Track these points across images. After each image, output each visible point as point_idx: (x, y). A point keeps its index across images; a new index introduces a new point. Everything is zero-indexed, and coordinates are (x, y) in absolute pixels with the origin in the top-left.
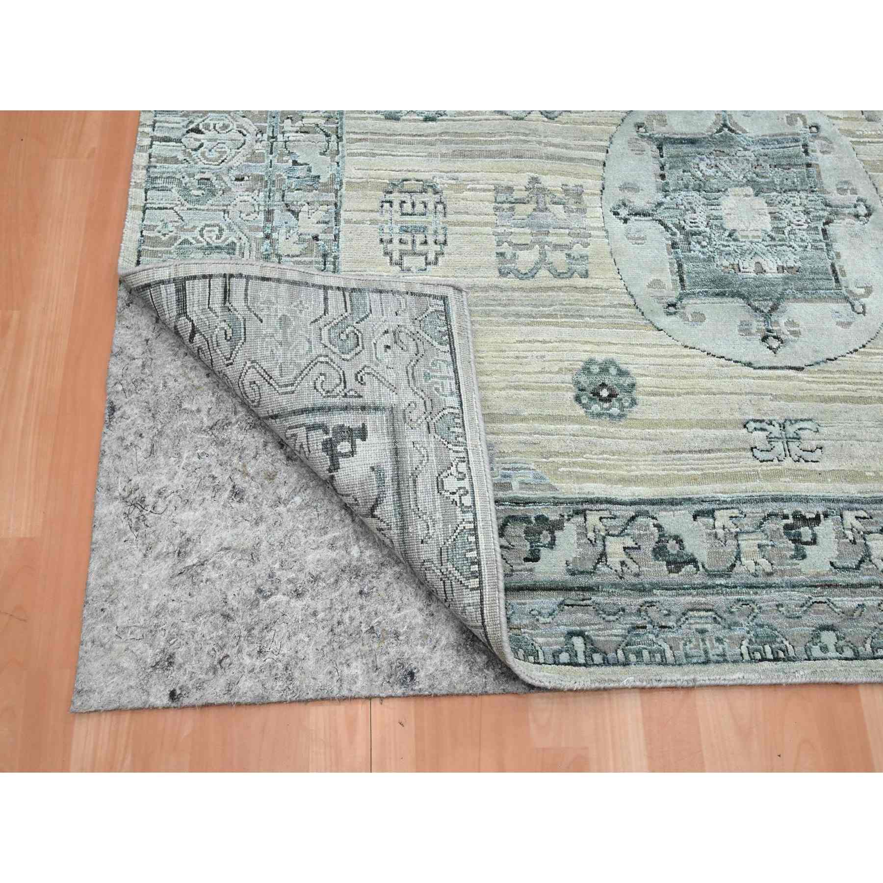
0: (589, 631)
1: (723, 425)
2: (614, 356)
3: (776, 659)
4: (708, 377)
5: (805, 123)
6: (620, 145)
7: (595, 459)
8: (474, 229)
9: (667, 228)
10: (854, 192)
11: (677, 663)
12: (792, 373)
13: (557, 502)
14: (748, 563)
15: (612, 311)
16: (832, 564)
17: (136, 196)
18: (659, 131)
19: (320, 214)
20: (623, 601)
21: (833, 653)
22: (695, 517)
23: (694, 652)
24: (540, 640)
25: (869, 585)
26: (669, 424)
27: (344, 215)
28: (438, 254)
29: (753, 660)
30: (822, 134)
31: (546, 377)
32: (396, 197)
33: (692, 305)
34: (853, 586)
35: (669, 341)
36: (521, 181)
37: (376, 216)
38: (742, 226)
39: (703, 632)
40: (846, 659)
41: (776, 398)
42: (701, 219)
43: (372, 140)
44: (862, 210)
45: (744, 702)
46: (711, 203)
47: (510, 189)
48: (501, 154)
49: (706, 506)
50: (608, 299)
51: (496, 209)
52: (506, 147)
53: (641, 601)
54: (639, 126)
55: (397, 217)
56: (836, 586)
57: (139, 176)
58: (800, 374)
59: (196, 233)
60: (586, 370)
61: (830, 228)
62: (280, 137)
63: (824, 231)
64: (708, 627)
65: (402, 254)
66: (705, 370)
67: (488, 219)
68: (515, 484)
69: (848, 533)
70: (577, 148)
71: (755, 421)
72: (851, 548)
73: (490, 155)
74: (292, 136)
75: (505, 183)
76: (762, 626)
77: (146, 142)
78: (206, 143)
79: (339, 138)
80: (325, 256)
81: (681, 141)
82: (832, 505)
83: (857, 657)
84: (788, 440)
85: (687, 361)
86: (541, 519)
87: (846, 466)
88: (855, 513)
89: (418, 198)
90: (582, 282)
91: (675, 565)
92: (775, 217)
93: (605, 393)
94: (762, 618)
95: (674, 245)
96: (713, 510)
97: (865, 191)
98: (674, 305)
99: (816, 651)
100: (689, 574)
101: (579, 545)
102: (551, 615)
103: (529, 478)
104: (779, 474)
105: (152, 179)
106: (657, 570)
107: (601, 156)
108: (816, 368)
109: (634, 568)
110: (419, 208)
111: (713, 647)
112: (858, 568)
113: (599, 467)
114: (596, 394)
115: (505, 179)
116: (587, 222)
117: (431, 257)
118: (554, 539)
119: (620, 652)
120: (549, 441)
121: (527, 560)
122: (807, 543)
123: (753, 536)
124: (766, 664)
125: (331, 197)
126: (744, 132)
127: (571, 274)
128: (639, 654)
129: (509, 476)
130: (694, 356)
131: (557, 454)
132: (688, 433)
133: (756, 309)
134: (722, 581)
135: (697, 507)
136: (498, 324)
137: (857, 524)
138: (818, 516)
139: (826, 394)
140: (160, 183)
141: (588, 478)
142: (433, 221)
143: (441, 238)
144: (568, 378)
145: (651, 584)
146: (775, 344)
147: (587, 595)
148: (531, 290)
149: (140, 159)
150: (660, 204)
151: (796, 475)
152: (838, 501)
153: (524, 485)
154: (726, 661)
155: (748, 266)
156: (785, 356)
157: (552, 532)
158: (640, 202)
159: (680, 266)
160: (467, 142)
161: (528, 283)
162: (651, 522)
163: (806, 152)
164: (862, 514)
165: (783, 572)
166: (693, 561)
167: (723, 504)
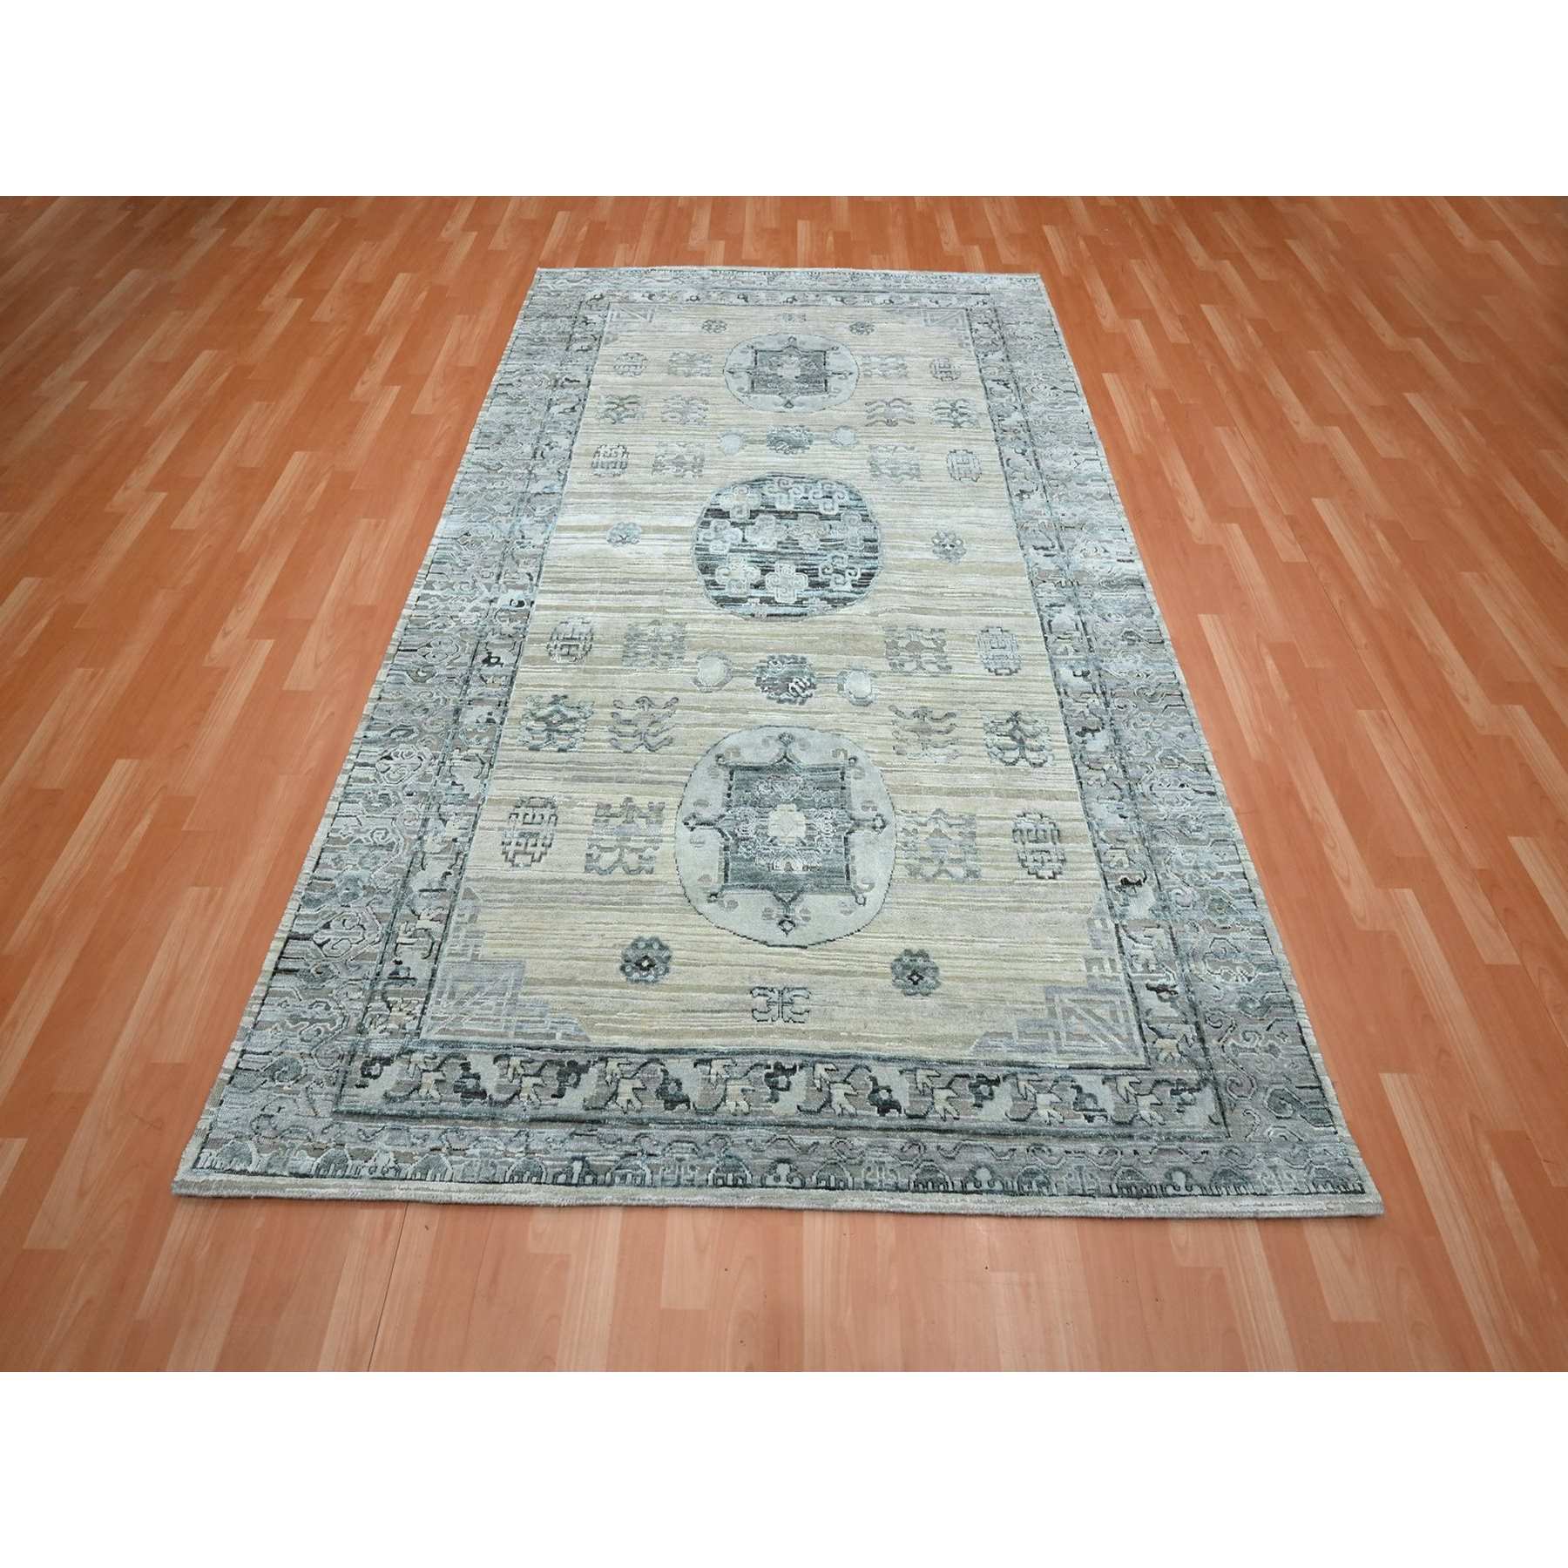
0: (590, 1157)
1: (734, 991)
2: (657, 934)
3: (735, 1186)
4: (730, 952)
5: (846, 755)
6: (701, 772)
7: (624, 1016)
8: (576, 836)
9: (723, 834)
10: (875, 809)
11: (653, 1185)
12: (797, 950)
13: (588, 1050)
14: (731, 1104)
15: (664, 899)
16: (798, 1107)
17: (332, 807)
18: (732, 760)
19: (463, 822)
20: (622, 1133)
21: (783, 1183)
22: (695, 1065)
23: (670, 1177)
24: (548, 1163)
25: (826, 1127)
26: (692, 989)
27: (480, 823)
28: (543, 854)
29: (716, 1185)
30: (858, 764)
31: (601, 951)
32: (521, 811)
33: (730, 895)
34: (813, 1127)
35: (706, 922)
36: (617, 801)
37: (505, 825)
38: (782, 834)
39: (680, 1160)
40: (794, 1188)
41: (781, 970)
42: (751, 827)
43: (515, 767)
44: (879, 823)
45: (706, 1220)
46: (762, 816)
47: (609, 806)
48: (609, 779)
49: (706, 1056)
50: (666, 890)
51: (595, 821)
52: (613, 774)
53: (636, 1133)
54: (719, 757)
55: (519, 825)
56: (799, 1126)
57: (338, 792)
58: (804, 952)
59: (368, 835)
60: (635, 945)
61: (851, 837)
62: (448, 763)
63: (846, 839)
64: (687, 1156)
65: (516, 853)
66: (729, 947)
67: (586, 828)
68: (559, 1035)
69: (817, 1082)
70: (668, 773)
71: (760, 988)
72: (817, 1094)
73: (600, 780)
74: (457, 762)
75: (606, 802)
76: (730, 1157)
77: (349, 766)
78: (393, 768)
79: (491, 766)
80: (458, 854)
81: (748, 768)
82: (808, 1059)
83: (803, 1186)
84: (784, 1004)
85: (716, 938)
86: (573, 1064)
87: (827, 1027)
88: (826, 1066)
89: (538, 811)
90: (645, 877)
91: (671, 1103)
92: (810, 827)
93: (645, 964)
94: (732, 1151)
95: (726, 848)
96: (711, 1060)
97: (884, 808)
98: (715, 895)
99: (770, 1181)
100: (680, 1111)
101: (598, 1086)
102: (562, 1142)
103: (571, 1030)
104: (770, 1032)
105: (346, 795)
106: (655, 1107)
107: (685, 779)
108: (819, 946)
109: (637, 1105)
110: (538, 818)
111: (686, 1173)
112: (819, 1111)
113: (627, 1022)
114: (639, 964)
115: (606, 799)
116: (663, 831)
117: (537, 856)
118: (579, 1080)
119: (608, 1174)
120: (593, 1002)
121: (553, 1096)
122: (782, 1089)
123: (740, 1082)
124: (725, 1190)
125: (473, 810)
126: (799, 762)
127: (639, 870)
128: (624, 1177)
129: (556, 1028)
130: (722, 935)
131: (596, 1012)
132: (705, 996)
133: (779, 899)
134: (707, 1119)
135: (699, 1057)
136: (575, 909)
137: (824, 1074)
138: (795, 1067)
139: (822, 968)
140: (351, 797)
141: (617, 1032)
142: (545, 830)
143: (548, 842)
144: (619, 952)
145: (649, 1119)
146: (788, 926)
147: (595, 1126)
148: (606, 883)
149: (342, 779)
150: (722, 816)
151: (784, 1033)
152: (813, 1055)
153: (567, 1036)
154: (693, 1185)
155: (780, 865)
156: (795, 937)
157: (579, 1075)
158: (706, 815)
159: (727, 864)
160: (585, 770)
161: (605, 878)
162: (659, 1068)
163: (843, 778)
164: (831, 1066)
165: (758, 1113)
166: (686, 1101)
167: (720, 1055)
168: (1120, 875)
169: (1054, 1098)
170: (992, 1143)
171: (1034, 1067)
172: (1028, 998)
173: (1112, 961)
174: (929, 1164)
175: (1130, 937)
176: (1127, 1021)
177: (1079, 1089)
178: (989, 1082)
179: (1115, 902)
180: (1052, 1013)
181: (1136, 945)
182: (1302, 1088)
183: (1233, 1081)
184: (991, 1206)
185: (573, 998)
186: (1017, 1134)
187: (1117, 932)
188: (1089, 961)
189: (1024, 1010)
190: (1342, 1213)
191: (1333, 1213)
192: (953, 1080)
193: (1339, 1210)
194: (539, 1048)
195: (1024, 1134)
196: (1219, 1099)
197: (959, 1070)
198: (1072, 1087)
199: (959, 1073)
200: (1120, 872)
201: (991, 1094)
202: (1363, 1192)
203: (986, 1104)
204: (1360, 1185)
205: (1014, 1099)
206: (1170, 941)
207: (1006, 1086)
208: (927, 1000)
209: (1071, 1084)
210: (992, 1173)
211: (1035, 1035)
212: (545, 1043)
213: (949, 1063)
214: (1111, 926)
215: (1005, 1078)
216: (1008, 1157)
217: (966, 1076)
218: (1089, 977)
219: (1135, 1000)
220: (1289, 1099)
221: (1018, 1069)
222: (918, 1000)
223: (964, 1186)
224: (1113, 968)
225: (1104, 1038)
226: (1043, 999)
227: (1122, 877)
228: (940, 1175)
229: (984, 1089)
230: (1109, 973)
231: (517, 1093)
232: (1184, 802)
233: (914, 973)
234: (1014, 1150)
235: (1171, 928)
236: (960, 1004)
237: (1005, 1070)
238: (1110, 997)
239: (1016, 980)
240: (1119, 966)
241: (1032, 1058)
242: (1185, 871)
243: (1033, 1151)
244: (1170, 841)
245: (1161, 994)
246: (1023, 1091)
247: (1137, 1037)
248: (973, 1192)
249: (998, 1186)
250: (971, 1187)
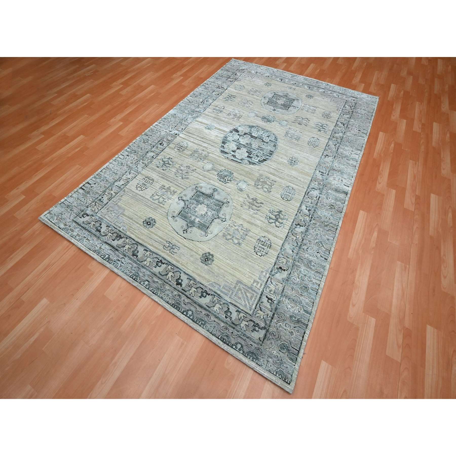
0: (111, 256)
1: (163, 239)
2: (156, 219)
3: (134, 279)
4: (168, 231)
5: (227, 200)
6: (190, 188)
8: (153, 189)
9: (185, 204)
10: (225, 216)
11: (118, 269)
12: (183, 238)
13: (125, 235)
14: (145, 263)
15: (162, 212)
16: (159, 272)
17: (111, 161)
18: (199, 189)
19: (133, 176)
20: (120, 255)
21: (144, 285)
22: (144, 250)
23: (123, 269)
24: (102, 252)
25: (162, 280)
26: (155, 234)
27: (136, 178)
28: (144, 190)
29: (130, 277)
30: (228, 204)
31: (142, 216)
32: (146, 179)
33: (177, 218)
34: (160, 278)
35: (168, 222)
36: (167, 186)
37: (141, 180)
38: (199, 211)
39: (127, 267)
40: (146, 288)
41: (177, 241)
42: (193, 206)
43: (151, 169)
44: (224, 220)
45: (124, 283)
46: (197, 205)
47: (165, 186)
48: (169, 181)
49: (148, 250)
50: (164, 210)
51: (160, 188)
52: (170, 180)
53: (123, 257)
54: (196, 187)
55: (144, 182)
56: (157, 276)
57: (114, 158)
58: (185, 240)
59: (114, 170)
60: (149, 218)
61: (215, 220)
62: (138, 162)
63: (213, 220)
64: (129, 267)
65: (139, 187)
66: (169, 229)
67: (156, 188)
68: (122, 228)
69: (167, 269)
70: (182, 185)
71: (169, 242)
72: (165, 272)
73: (167, 180)
74: (140, 163)
75: (165, 185)
76: (138, 273)
77: (120, 154)
78: (127, 158)
79: (147, 167)
80: (128, 182)
81: (201, 193)
82: (169, 263)
83: (148, 289)
84: (172, 248)
85: (167, 226)
86: (120, 235)
87: (178, 259)
88: (171, 267)
89: (149, 180)
90: (161, 205)
91: (133, 255)
92: (206, 213)
93: (149, 223)
94: (139, 272)
95: (184, 208)
96: (148, 251)
97: (228, 217)
98: (174, 217)
99: (142, 283)
100: (134, 258)
101: (122, 243)
102: (108, 250)
103: (125, 228)
104: (165, 252)
105: (115, 160)
106: (130, 254)
107: (185, 188)
108: (189, 240)
109: (127, 251)
110: (148, 182)
111: (126, 271)
112: (163, 275)
113: (137, 233)
114: (147, 223)
115: (165, 184)
116: (172, 197)
117: (142, 190)
118: (119, 239)
119: (111, 261)
120: (133, 225)
121: (112, 240)
122: (158, 266)
123: (150, 259)
124: (131, 279)
125: (137, 174)
126: (215, 197)
127: (161, 203)
128: (114, 264)
130: (169, 226)
131: (132, 228)
132: (156, 237)
133: (187, 225)
134: (139, 263)
135: (146, 249)
136: (143, 204)
138: (165, 263)
139: (186, 245)
140: (116, 161)
141: (133, 234)
142: (148, 185)
143: (147, 188)
144: (145, 218)
145: (127, 256)
146: (185, 232)
147: (116, 250)
148: (153, 202)
149: (117, 156)
150: (188, 200)
151: (167, 254)
152: (170, 263)
153: (123, 229)
154: (126, 274)
155: (193, 218)
156: (185, 235)
157: (120, 238)
158: (184, 198)
159: (181, 211)
160: (165, 176)
161: (153, 201)
162: (136, 246)
163: (222, 205)
164: (172, 268)
165: (150, 268)
166: (137, 256)
167: (151, 251)
168: (280, 265)
170: (197, 307)
172: (231, 280)
173: (261, 285)
174: (179, 302)
175: (271, 282)
176: (254, 301)
177: (229, 309)
178: (207, 293)
179: (273, 271)
180: (235, 287)
181: (271, 284)
182: (293, 348)
183: (273, 333)
184: (186, 320)
185: (130, 222)
186: (205, 309)
187: (268, 278)
188: (255, 281)
189: (228, 283)
190: (278, 384)
191: (275, 383)
192: (198, 288)
193: (278, 383)
194: (116, 229)
195: (207, 310)
196: (266, 335)
197: (202, 286)
198: (227, 307)
199: (201, 287)
200: (281, 264)
201: (206, 296)
202: (289, 384)
203: (203, 298)
204: (290, 382)
205: (210, 301)
206: (282, 289)
207: (210, 297)
208: (206, 266)
209: (227, 306)
210: (192, 314)
211: (227, 290)
212: (118, 228)
213: (200, 283)
214: (268, 276)
215: (211, 295)
216: (199, 313)
217: (202, 289)
218: (252, 285)
219: (260, 298)
220: (287, 348)
221: (216, 295)
222: (204, 265)
223: (183, 312)
224: (260, 287)
225: (245, 302)
226: (235, 283)
227: (281, 266)
228: (180, 306)
229: (205, 294)
230: (258, 287)
231: (106, 235)
232: (315, 257)
233: (207, 258)
234: (202, 312)
235: (285, 286)
236: (213, 272)
237: (213, 293)
238: (254, 293)
239: (231, 274)
240: (262, 287)
241: (222, 294)
242: (301, 274)
243: (206, 315)
244: (302, 265)
245: (269, 300)
246: (214, 301)
247: (254, 307)
248: (184, 315)
249: (191, 317)
250: (185, 313)
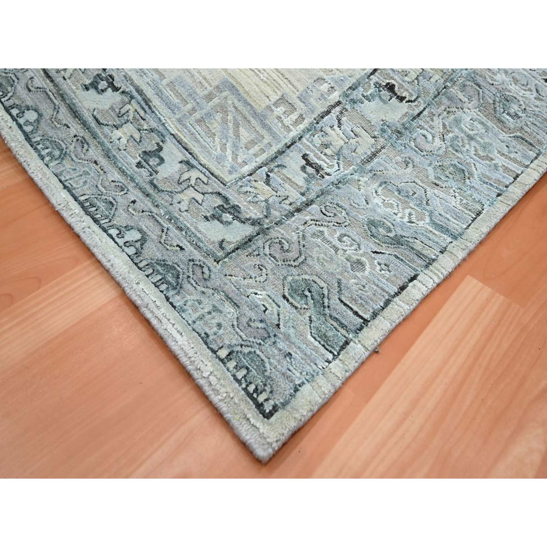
168: (392, 78)
169: (137, 136)
170: (63, 110)
171: (150, 108)
173: (301, 118)
174: (14, 78)
175: (339, 120)
176: (256, 155)
177: (160, 149)
179: (361, 89)
180: (209, 97)
181: (336, 127)
186: (84, 124)
187: (334, 107)
188: (283, 99)
195: (88, 128)
198: (158, 144)
200: (396, 77)
201: (103, 91)
203: (92, 91)
205: (112, 108)
206: (369, 153)
207: (117, 97)
210: (38, 121)
211: (178, 95)
214: (335, 96)
215: (124, 93)
216: (59, 126)
218: (269, 107)
219: (281, 153)
221: (139, 98)
223: (12, 107)
224: (296, 123)
225: (224, 147)
227: (393, 82)
228: (9, 89)
229: (103, 84)
230: (288, 121)
232: (530, 90)
234: (68, 127)
235: (383, 148)
237: (130, 89)
238: (263, 132)
240: (302, 127)
241: (156, 102)
242: (456, 130)
243: (77, 140)
244: (475, 102)
245: (308, 167)
246: (123, 111)
247: (246, 169)
248: (10, 114)
249: (28, 129)
250: (15, 112)
